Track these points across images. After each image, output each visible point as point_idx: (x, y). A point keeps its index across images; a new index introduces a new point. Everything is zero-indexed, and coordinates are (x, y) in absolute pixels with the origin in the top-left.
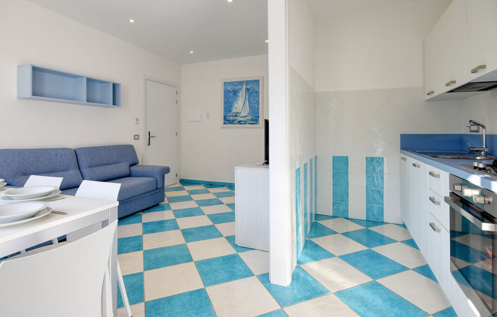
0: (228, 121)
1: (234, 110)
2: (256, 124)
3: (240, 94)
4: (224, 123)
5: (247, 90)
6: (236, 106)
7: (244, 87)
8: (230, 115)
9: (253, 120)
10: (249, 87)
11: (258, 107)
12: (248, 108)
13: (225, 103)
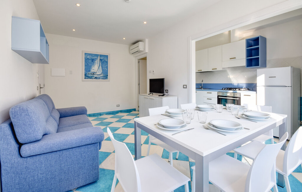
0: (88, 77)
1: (92, 71)
2: (106, 79)
3: (96, 62)
4: (85, 78)
5: (100, 60)
6: (93, 68)
7: (99, 58)
8: (89, 73)
9: (104, 77)
10: (102, 59)
11: (108, 70)
12: (101, 71)
13: (85, 66)
